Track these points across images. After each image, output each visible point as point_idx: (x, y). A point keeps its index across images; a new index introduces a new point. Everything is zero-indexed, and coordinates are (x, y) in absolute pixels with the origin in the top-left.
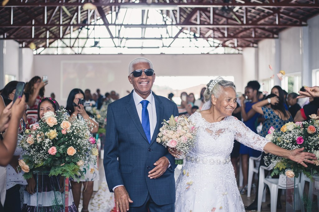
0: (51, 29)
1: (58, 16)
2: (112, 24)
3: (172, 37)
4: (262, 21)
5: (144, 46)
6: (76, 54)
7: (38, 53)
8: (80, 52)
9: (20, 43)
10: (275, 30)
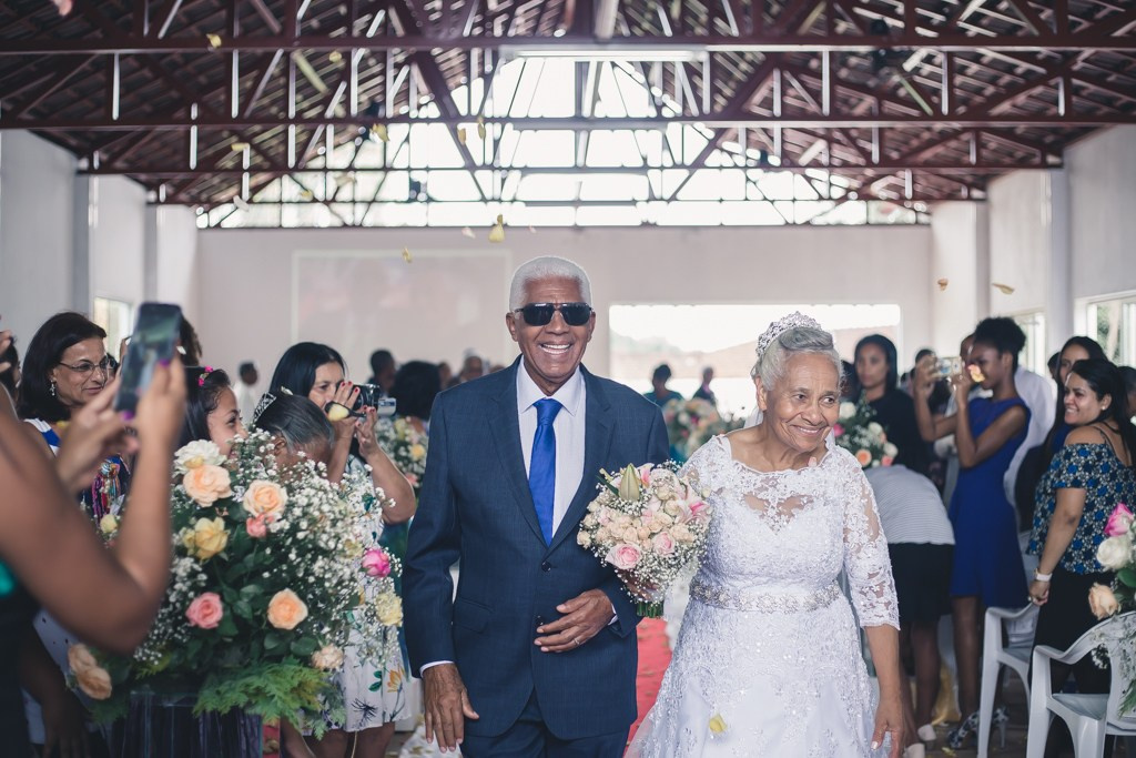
0: (258, 140)
1: (280, 93)
2: (470, 118)
3: (682, 166)
4: (1005, 107)
5: (583, 198)
6: (345, 226)
7: (213, 224)
8: (358, 222)
9: (151, 186)
10: (1049, 139)
